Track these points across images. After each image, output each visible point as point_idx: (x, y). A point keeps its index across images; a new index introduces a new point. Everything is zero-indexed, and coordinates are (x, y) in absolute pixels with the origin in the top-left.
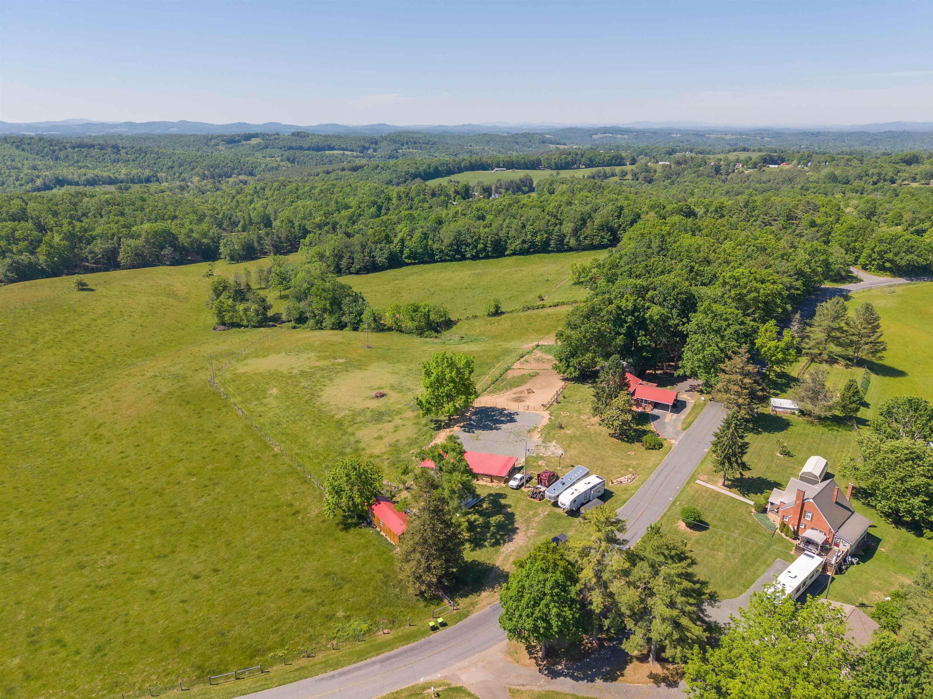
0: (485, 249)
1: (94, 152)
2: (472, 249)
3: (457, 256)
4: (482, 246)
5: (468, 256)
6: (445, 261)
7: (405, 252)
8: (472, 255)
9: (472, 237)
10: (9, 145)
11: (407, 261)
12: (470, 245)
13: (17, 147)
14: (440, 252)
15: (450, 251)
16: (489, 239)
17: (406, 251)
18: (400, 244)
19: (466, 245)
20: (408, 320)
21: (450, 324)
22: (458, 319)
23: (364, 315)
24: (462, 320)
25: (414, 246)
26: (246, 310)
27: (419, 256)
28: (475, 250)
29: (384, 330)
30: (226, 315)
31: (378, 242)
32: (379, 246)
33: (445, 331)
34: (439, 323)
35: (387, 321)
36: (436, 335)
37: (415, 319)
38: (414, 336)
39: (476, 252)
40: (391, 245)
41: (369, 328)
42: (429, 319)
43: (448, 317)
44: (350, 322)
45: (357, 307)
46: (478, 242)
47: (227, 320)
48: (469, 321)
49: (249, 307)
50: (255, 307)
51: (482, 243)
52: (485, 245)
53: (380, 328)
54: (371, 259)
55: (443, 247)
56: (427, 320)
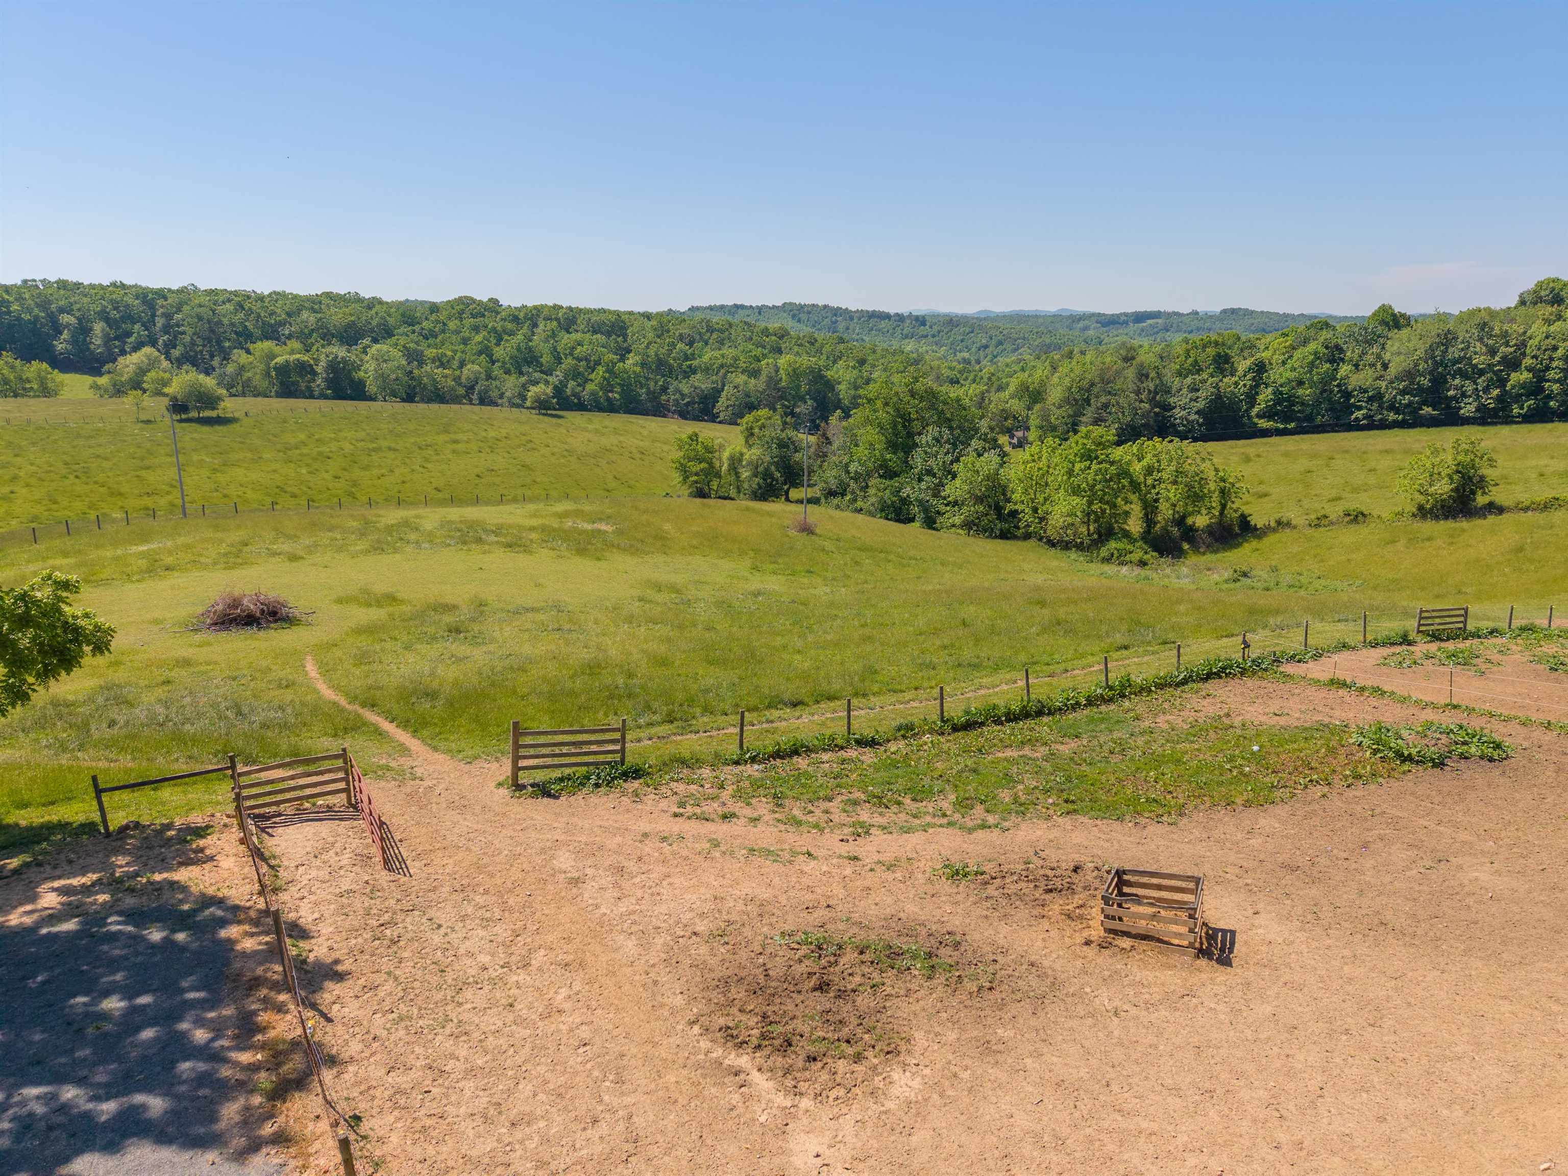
0: (1535, 389)
1: (883, 324)
2: (1486, 390)
3: (1427, 410)
4: (1525, 376)
5: (1468, 409)
6: (1384, 425)
7: (1261, 397)
8: (1481, 408)
9: (1493, 352)
10: (785, 315)
11: (1263, 424)
12: (1482, 373)
13: (794, 316)
14: (1371, 399)
15: (1403, 392)
16: (1560, 352)
17: (1265, 396)
18: (1250, 376)
19: (1464, 375)
20: (1062, 491)
21: (1237, 535)
22: (1279, 523)
23: (958, 482)
24: (1295, 527)
25: (1290, 381)
26: (735, 462)
27: (1299, 411)
28: (1496, 392)
29: (1015, 537)
30: (694, 470)
31: (1190, 372)
32: (1189, 380)
33: (1204, 554)
34: (1197, 530)
35: (1016, 504)
36: (1145, 557)
37: (1079, 486)
38: (1073, 555)
39: (1499, 399)
40: (1225, 380)
41: (968, 525)
42: (1157, 508)
43: (1235, 511)
44: (921, 502)
45: (949, 457)
46: (1513, 364)
47: (696, 482)
48: (1322, 529)
49: (742, 454)
50: (753, 454)
51: (1529, 369)
52: (1540, 375)
53: (1001, 530)
54: (1157, 410)
55: (1383, 384)
56: (1150, 509)
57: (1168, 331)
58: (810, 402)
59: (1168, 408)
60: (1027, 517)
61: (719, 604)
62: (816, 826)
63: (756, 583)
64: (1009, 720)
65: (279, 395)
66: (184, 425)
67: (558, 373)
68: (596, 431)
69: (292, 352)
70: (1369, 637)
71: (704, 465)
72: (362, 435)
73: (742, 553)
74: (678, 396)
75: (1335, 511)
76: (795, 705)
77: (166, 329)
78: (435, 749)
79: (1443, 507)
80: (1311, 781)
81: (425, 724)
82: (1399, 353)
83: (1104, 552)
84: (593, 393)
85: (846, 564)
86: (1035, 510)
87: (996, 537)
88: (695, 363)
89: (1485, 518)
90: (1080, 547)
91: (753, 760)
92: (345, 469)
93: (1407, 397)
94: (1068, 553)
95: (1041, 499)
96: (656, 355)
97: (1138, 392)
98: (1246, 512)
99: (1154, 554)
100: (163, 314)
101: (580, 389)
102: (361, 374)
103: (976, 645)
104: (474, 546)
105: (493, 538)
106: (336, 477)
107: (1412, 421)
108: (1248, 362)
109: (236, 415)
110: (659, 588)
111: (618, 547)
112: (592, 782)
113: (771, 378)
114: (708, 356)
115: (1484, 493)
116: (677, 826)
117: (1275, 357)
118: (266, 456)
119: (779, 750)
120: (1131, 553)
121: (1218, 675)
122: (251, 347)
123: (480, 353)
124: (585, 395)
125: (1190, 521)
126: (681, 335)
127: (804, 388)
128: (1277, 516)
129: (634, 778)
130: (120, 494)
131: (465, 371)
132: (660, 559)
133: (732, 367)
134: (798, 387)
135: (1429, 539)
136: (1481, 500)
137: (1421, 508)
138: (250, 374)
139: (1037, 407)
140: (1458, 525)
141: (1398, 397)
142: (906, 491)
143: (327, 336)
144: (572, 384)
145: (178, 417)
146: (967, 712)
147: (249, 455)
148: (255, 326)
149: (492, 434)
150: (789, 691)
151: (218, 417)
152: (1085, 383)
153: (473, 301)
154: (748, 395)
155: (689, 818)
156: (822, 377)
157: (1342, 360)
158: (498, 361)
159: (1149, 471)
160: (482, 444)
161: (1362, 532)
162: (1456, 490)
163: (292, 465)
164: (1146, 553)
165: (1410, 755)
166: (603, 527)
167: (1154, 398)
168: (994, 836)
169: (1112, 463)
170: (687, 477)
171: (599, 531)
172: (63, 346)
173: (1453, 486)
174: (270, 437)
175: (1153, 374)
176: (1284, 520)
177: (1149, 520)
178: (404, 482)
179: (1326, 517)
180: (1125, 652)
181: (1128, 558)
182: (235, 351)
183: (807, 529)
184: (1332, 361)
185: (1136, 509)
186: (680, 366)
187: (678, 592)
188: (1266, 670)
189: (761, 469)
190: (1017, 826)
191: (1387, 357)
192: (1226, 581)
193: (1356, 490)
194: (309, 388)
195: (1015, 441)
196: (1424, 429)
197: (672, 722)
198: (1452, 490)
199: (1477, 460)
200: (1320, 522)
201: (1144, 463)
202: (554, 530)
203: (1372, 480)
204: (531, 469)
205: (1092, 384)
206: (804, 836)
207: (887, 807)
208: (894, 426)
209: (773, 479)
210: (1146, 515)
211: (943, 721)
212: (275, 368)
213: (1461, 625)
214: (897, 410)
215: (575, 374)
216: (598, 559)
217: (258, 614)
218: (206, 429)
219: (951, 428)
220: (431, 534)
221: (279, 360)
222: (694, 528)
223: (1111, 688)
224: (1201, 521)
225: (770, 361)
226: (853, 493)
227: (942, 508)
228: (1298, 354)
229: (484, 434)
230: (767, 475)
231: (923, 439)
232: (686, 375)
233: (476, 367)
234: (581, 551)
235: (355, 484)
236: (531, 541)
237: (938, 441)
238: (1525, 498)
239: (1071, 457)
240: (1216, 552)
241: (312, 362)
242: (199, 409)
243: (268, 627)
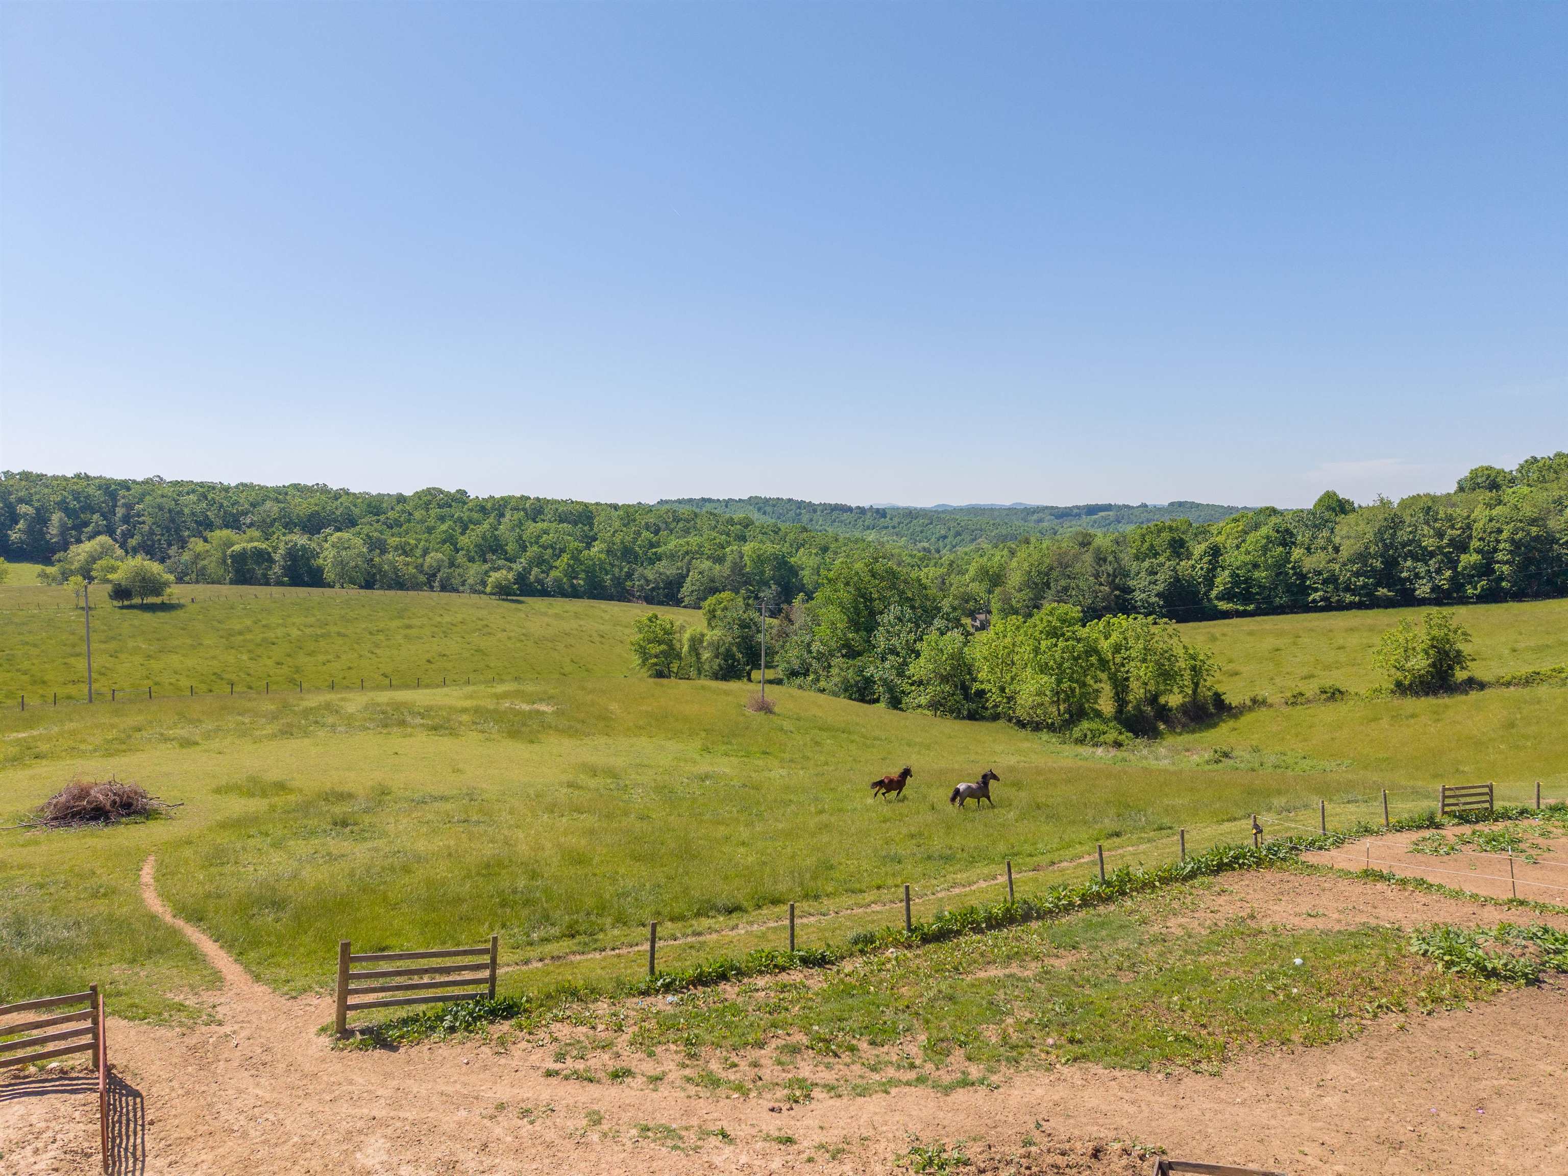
0: (1485, 569)
1: (845, 516)
2: (1439, 571)
3: (1382, 591)
4: (1475, 558)
5: (1423, 589)
6: (1342, 607)
7: (1218, 580)
8: (1435, 589)
9: (1440, 535)
10: (751, 508)
11: (1223, 606)
12: (1432, 555)
13: (759, 509)
14: (1325, 582)
15: (1357, 574)
16: (1505, 535)
17: (1223, 579)
18: (1206, 559)
19: (1416, 559)
20: (1029, 670)
21: (1212, 715)
22: (1254, 701)
23: (922, 661)
24: (1271, 706)
25: (1246, 564)
26: (696, 643)
27: (1257, 593)
28: (1448, 573)
29: (983, 719)
30: (653, 652)
31: (1146, 556)
32: (1146, 564)
33: (1180, 734)
34: (1170, 710)
35: (982, 682)
36: (1121, 738)
37: (1046, 664)
38: (1045, 736)
39: (1451, 579)
40: (1183, 563)
41: (935, 706)
42: (1128, 687)
43: (1209, 689)
44: (885, 682)
45: (912, 637)
46: (1462, 546)
47: (656, 664)
48: (1299, 707)
49: (703, 635)
50: (713, 635)
51: (1478, 551)
52: (1489, 555)
53: (969, 710)
54: (1117, 593)
55: (1337, 567)
56: (1121, 687)
57: (1119, 522)
58: (774, 587)
59: (1131, 591)
60: (994, 697)
61: (659, 789)
62: (739, 1088)
63: (704, 766)
64: (990, 927)
65: (232, 582)
66: (124, 611)
67: (522, 560)
68: (557, 616)
69: (251, 540)
70: (1392, 820)
71: (663, 647)
72: (312, 620)
73: (692, 734)
74: (642, 582)
75: (1310, 689)
76: (730, 911)
77: (126, 519)
78: (257, 978)
79: (1421, 683)
80: (1380, 1006)
81: (255, 943)
82: (1349, 537)
83: (1077, 732)
84: (557, 580)
85: (805, 745)
86: (1002, 689)
87: (964, 718)
88: (659, 550)
89: (1467, 693)
90: (1051, 728)
91: (668, 988)
92: (289, 656)
93: (1361, 579)
94: (1039, 734)
95: (1008, 678)
96: (622, 542)
97: (1097, 576)
98: (1220, 690)
99: (1130, 734)
100: (124, 505)
101: (545, 575)
102: (321, 561)
103: (948, 834)
104: (395, 729)
105: (418, 721)
106: (278, 664)
107: (1370, 602)
108: (1203, 546)
109: (182, 601)
110: (594, 772)
111: (557, 729)
112: (446, 1024)
113: (735, 563)
114: (673, 544)
115: (1462, 668)
116: (547, 1091)
117: (1229, 541)
118: (207, 642)
119: (701, 974)
120: (1104, 733)
121: (1229, 866)
122: (208, 534)
123: (444, 542)
124: (549, 581)
125: (1162, 700)
126: (647, 524)
127: (768, 573)
128: (1252, 695)
129: (505, 1018)
130: (44, 682)
131: (428, 559)
132: (602, 740)
133: (698, 553)
134: (762, 573)
135: (1413, 716)
136: (1460, 675)
137: (1399, 684)
138: (205, 562)
139: (998, 590)
140: (1440, 701)
141: (1353, 579)
142: (869, 671)
143: (289, 525)
144: (535, 570)
145: (120, 604)
146: (939, 918)
147: (189, 641)
148: (217, 516)
149: (447, 619)
150: (724, 893)
151: (163, 603)
152: (1044, 568)
153: (441, 491)
154: (713, 581)
155: (567, 1078)
156: (786, 563)
157: (1294, 543)
158: (462, 549)
159: (1117, 649)
160: (436, 629)
161: (1340, 710)
162: (1433, 665)
163: (233, 651)
164: (1120, 733)
165: (1494, 968)
166: (543, 708)
167: (1114, 581)
168: (978, 1097)
169: (1079, 640)
170: (647, 659)
171: (538, 711)
172: (18, 535)
173: (1430, 661)
174: (215, 623)
175: (1110, 558)
176: (1260, 698)
177: (1121, 700)
178: (350, 668)
179: (1302, 694)
180: (1117, 840)
181: (1102, 739)
182: (192, 539)
183: (765, 708)
184: (1284, 544)
185: (1107, 689)
186: (645, 553)
187: (615, 776)
188: (1284, 859)
189: (722, 650)
190: (1008, 1081)
191: (1337, 540)
192: (1208, 762)
193: (1328, 668)
194: (265, 575)
195: (978, 624)
196: (1381, 610)
197: (573, 936)
198: (1429, 665)
199: (1451, 634)
200: (1296, 700)
201: (1112, 640)
202: (488, 711)
203: (1343, 657)
204: (484, 654)
205: (1051, 569)
206: (721, 1104)
207: (836, 1055)
208: (856, 608)
209: (734, 660)
210: (1117, 694)
211: (909, 929)
212: (232, 556)
213: (1487, 805)
214: (858, 589)
215: (540, 561)
216: (532, 742)
217: (108, 807)
218: (147, 616)
219: (913, 608)
220: (351, 717)
221: (237, 548)
222: (644, 708)
223: (1109, 884)
224: (1174, 700)
225: (735, 548)
226: (816, 672)
227: (907, 688)
228: (1250, 538)
229: (439, 619)
230: (728, 655)
231: (887, 618)
232: (652, 562)
233: (440, 555)
234: (514, 734)
235: (298, 670)
236: (460, 723)
237: (900, 620)
238: (1507, 672)
239: (1037, 634)
240: (1193, 732)
241: (270, 550)
242: (143, 595)
243: (119, 823)
